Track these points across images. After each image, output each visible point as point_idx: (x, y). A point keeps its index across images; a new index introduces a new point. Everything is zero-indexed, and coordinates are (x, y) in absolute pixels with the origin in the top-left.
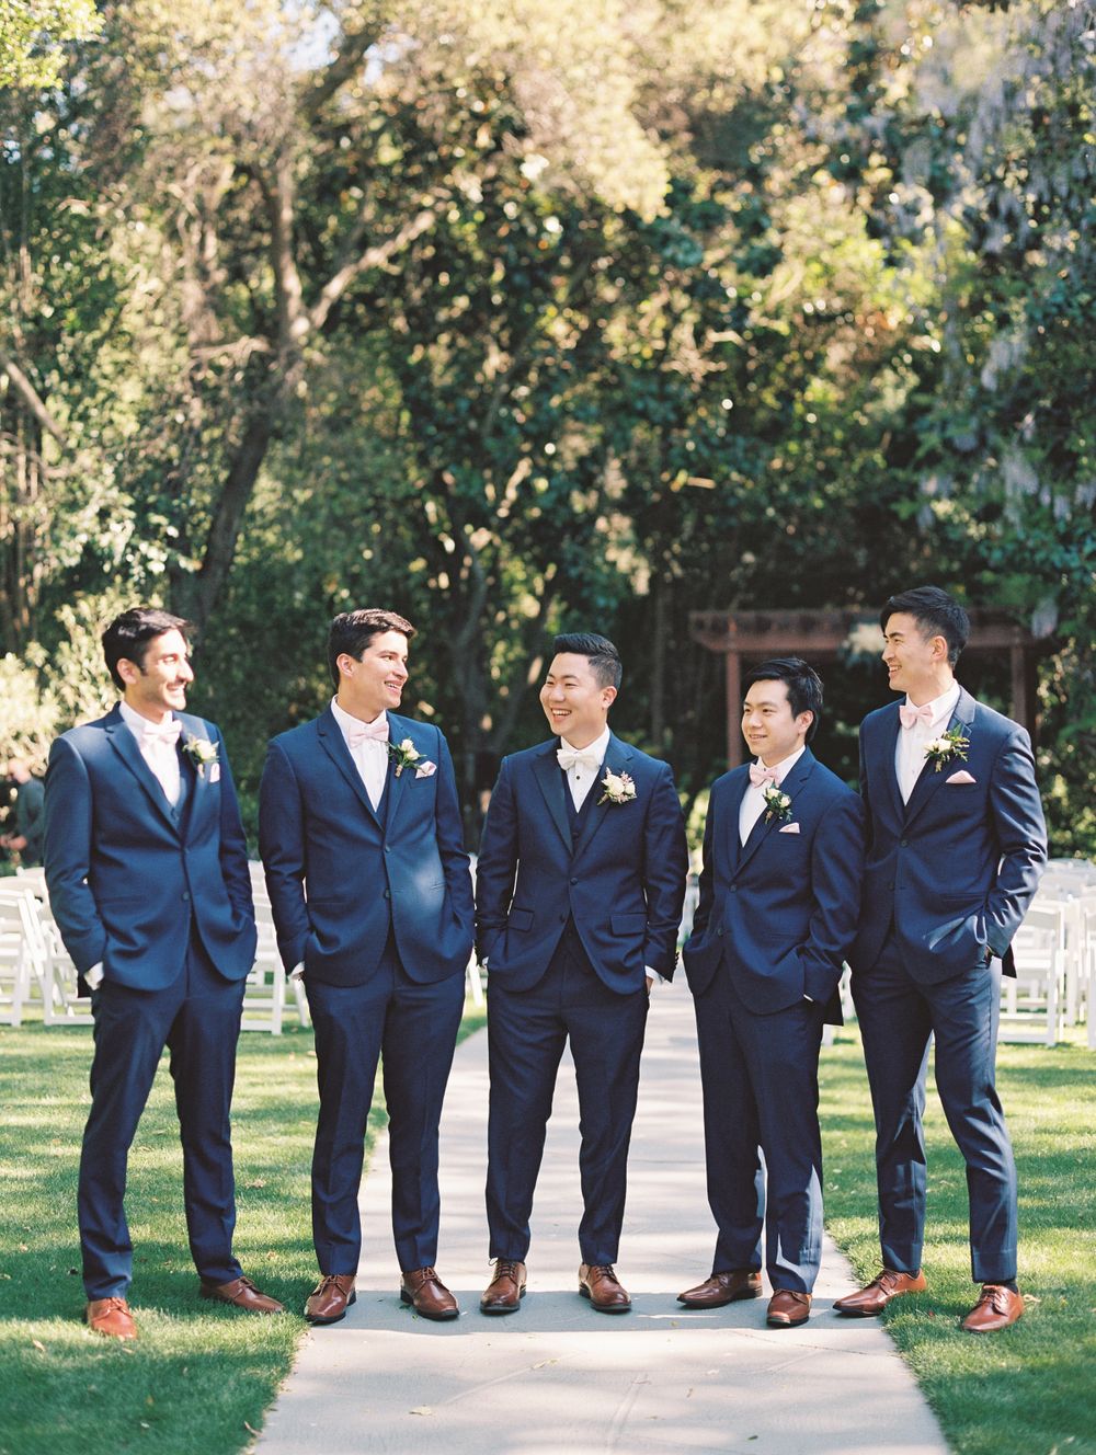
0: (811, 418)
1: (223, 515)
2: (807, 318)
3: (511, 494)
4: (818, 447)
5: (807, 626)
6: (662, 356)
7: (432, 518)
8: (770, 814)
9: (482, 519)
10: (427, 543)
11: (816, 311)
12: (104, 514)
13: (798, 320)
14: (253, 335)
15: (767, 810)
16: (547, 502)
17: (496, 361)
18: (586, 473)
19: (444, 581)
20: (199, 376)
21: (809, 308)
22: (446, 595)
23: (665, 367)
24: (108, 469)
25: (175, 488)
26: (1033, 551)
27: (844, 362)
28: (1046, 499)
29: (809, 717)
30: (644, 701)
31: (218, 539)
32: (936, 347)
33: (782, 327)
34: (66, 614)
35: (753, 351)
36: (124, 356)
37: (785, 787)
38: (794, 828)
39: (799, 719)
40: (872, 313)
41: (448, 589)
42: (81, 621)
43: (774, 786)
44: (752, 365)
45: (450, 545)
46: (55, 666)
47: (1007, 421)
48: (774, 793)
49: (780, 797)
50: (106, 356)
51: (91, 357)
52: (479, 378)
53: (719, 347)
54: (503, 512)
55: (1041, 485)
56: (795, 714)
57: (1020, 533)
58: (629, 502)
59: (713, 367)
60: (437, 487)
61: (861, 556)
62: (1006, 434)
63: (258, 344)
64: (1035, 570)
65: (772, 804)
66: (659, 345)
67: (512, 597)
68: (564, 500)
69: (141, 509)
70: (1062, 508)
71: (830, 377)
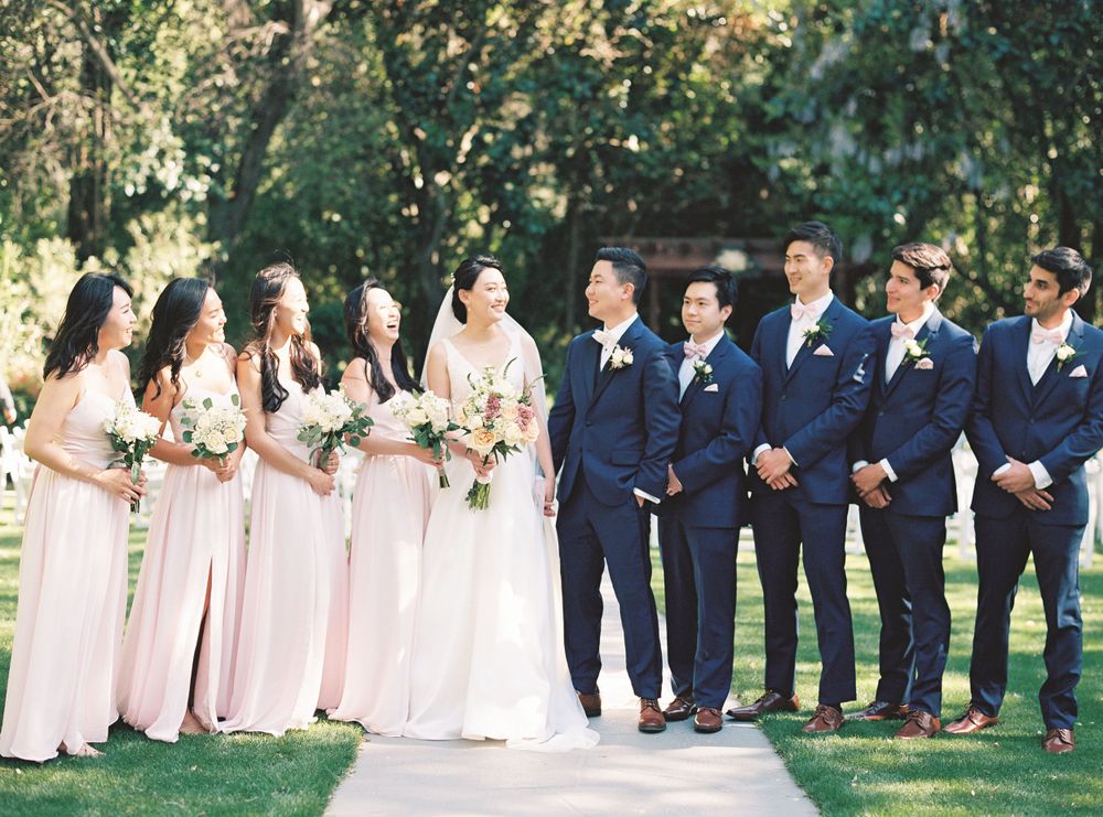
0: (691, 95)
1: (250, 155)
2: (690, 20)
3: (466, 145)
4: (696, 116)
5: (685, 251)
6: (581, 44)
7: (407, 163)
8: (698, 378)
9: (444, 163)
10: (402, 182)
11: (697, 15)
12: (161, 154)
13: (684, 22)
14: (276, 20)
15: (696, 376)
16: (496, 152)
17: (455, 45)
18: (523, 132)
19: (414, 210)
20: (236, 51)
21: (692, 13)
22: (416, 221)
23: (584, 52)
24: (166, 121)
25: (215, 135)
26: (855, 201)
27: (717, 52)
28: (861, 159)
29: (729, 309)
30: (560, 304)
31: (247, 174)
32: (788, 43)
33: (672, 26)
34: (134, 228)
35: (649, 43)
36: (174, 33)
37: (708, 360)
38: (714, 388)
39: (723, 311)
40: (739, 17)
41: (418, 216)
42: (144, 232)
43: (701, 359)
44: (648, 55)
45: (419, 183)
46: (126, 266)
47: (837, 102)
48: (701, 364)
49: (704, 366)
50: (164, 32)
51: (152, 35)
52: (442, 57)
53: (625, 40)
54: (461, 159)
55: (858, 150)
56: (721, 307)
57: (845, 185)
58: (553, 154)
59: (619, 54)
60: (409, 139)
61: (724, 198)
62: (836, 112)
63: (280, 28)
64: (856, 214)
65: (700, 372)
66: (580, 36)
67: (463, 224)
68: (507, 151)
69: (191, 150)
70: (874, 166)
71: (706, 63)
